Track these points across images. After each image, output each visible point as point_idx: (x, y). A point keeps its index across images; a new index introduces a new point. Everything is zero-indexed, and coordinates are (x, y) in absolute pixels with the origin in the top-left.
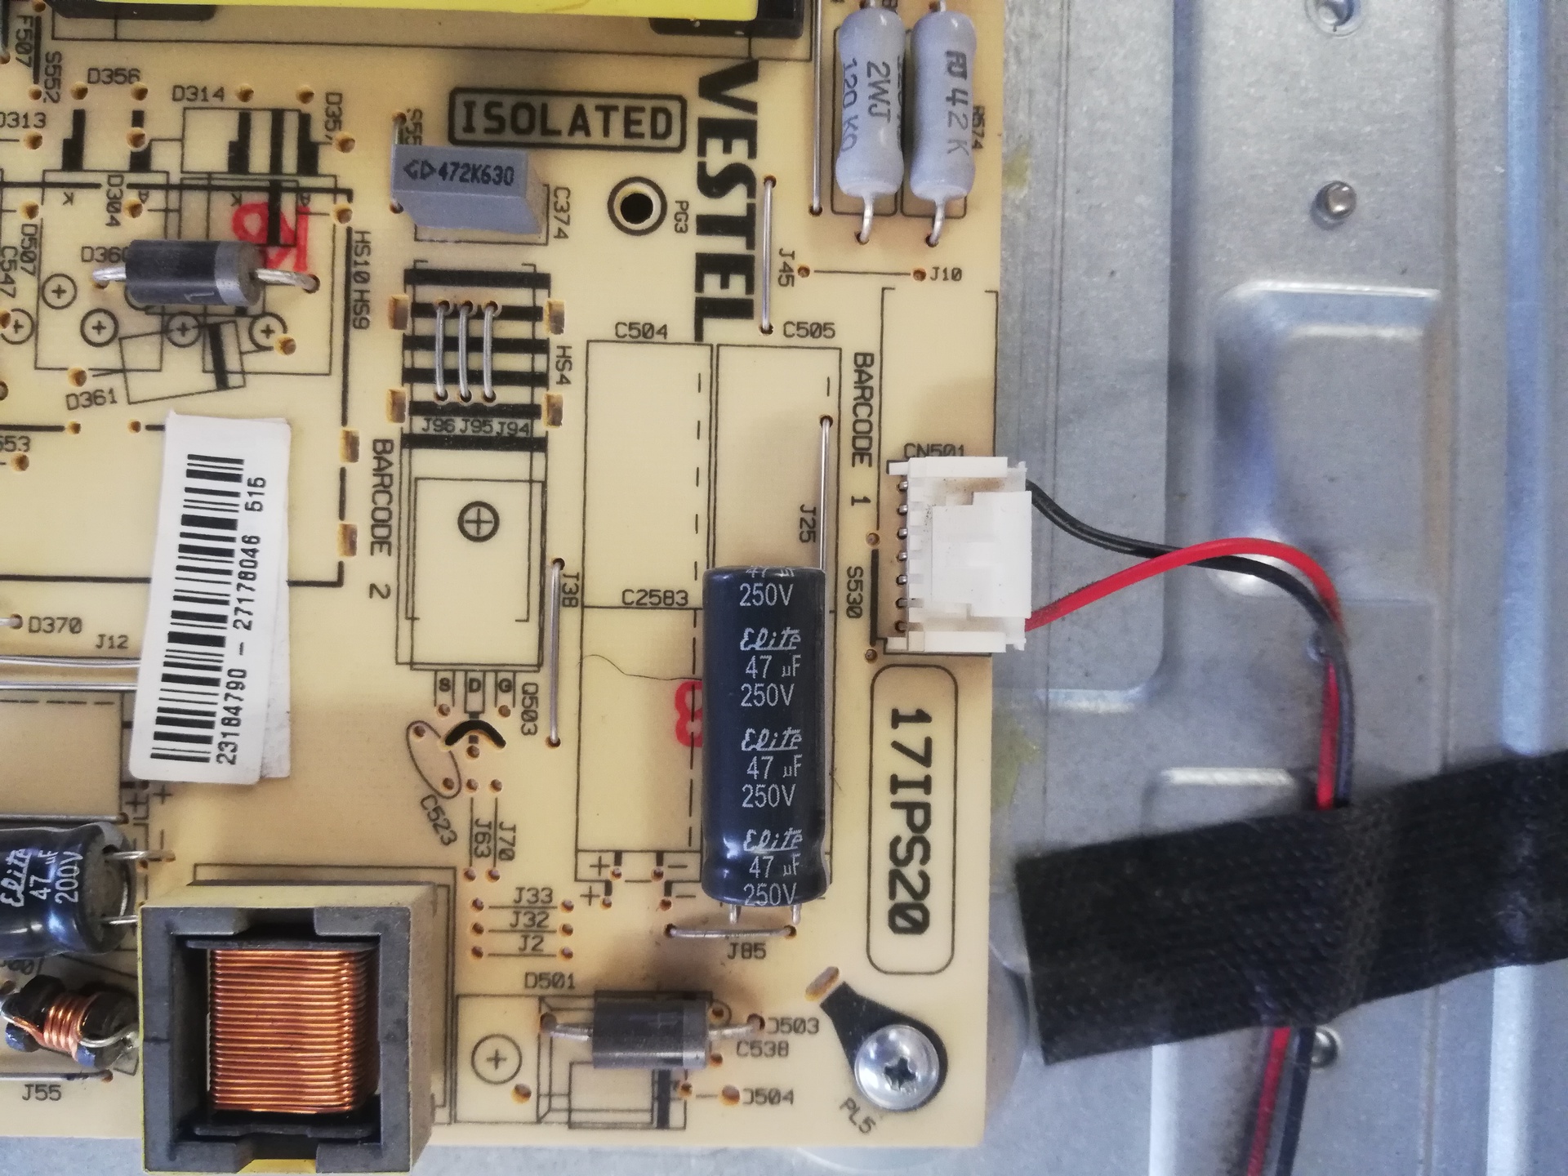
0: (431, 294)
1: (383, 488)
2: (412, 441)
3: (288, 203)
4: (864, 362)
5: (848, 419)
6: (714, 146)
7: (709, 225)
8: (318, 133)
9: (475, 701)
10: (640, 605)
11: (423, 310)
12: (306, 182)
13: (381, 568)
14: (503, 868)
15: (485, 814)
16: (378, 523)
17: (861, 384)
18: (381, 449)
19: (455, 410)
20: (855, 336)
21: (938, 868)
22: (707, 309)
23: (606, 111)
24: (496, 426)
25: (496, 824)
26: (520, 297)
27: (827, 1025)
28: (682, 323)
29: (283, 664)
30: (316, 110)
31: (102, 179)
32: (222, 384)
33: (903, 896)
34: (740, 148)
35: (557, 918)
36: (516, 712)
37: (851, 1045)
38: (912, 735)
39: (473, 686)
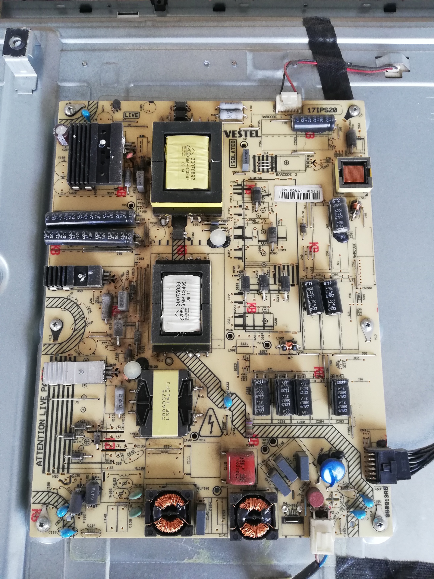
0: (257, 170)
1: (283, 174)
2: (276, 171)
3: (245, 187)
4: (263, 117)
5: (270, 119)
6: (236, 135)
7: (246, 136)
8: (236, 184)
9: (310, 163)
10: (296, 143)
11: (259, 170)
12: (243, 185)
13: (293, 175)
14: (332, 159)
15: (325, 161)
16: (287, 175)
17: (266, 117)
18: (277, 175)
19: (272, 166)
20: (260, 118)
21: (328, 107)
22: (257, 136)
23: (231, 149)
24: (274, 161)
25: (326, 160)
26: (257, 159)
27: (349, 119)
28: (259, 139)
29: (306, 186)
30: (233, 184)
31: (243, 211)
32: (270, 195)
33: (332, 111)
34: (235, 132)
35: (338, 152)
36: (311, 158)
37: (352, 117)
38: (311, 110)
39: (308, 163)
